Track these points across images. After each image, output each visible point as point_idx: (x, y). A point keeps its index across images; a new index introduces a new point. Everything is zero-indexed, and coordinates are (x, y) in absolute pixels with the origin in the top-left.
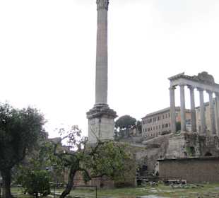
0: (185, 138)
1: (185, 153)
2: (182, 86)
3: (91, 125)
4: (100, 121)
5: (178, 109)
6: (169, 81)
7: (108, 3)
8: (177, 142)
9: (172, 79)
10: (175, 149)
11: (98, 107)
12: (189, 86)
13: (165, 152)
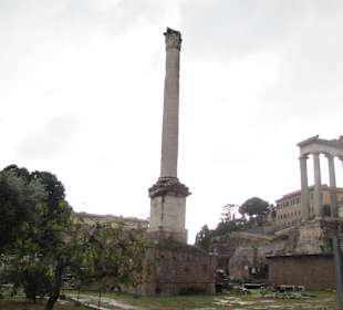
0: (322, 227)
1: (322, 247)
2: (317, 154)
3: (154, 205)
4: (163, 201)
5: (325, 188)
6: (298, 148)
7: (180, 40)
8: (311, 232)
9: (302, 145)
10: (309, 242)
11: (164, 182)
12: (327, 155)
13: (295, 247)
